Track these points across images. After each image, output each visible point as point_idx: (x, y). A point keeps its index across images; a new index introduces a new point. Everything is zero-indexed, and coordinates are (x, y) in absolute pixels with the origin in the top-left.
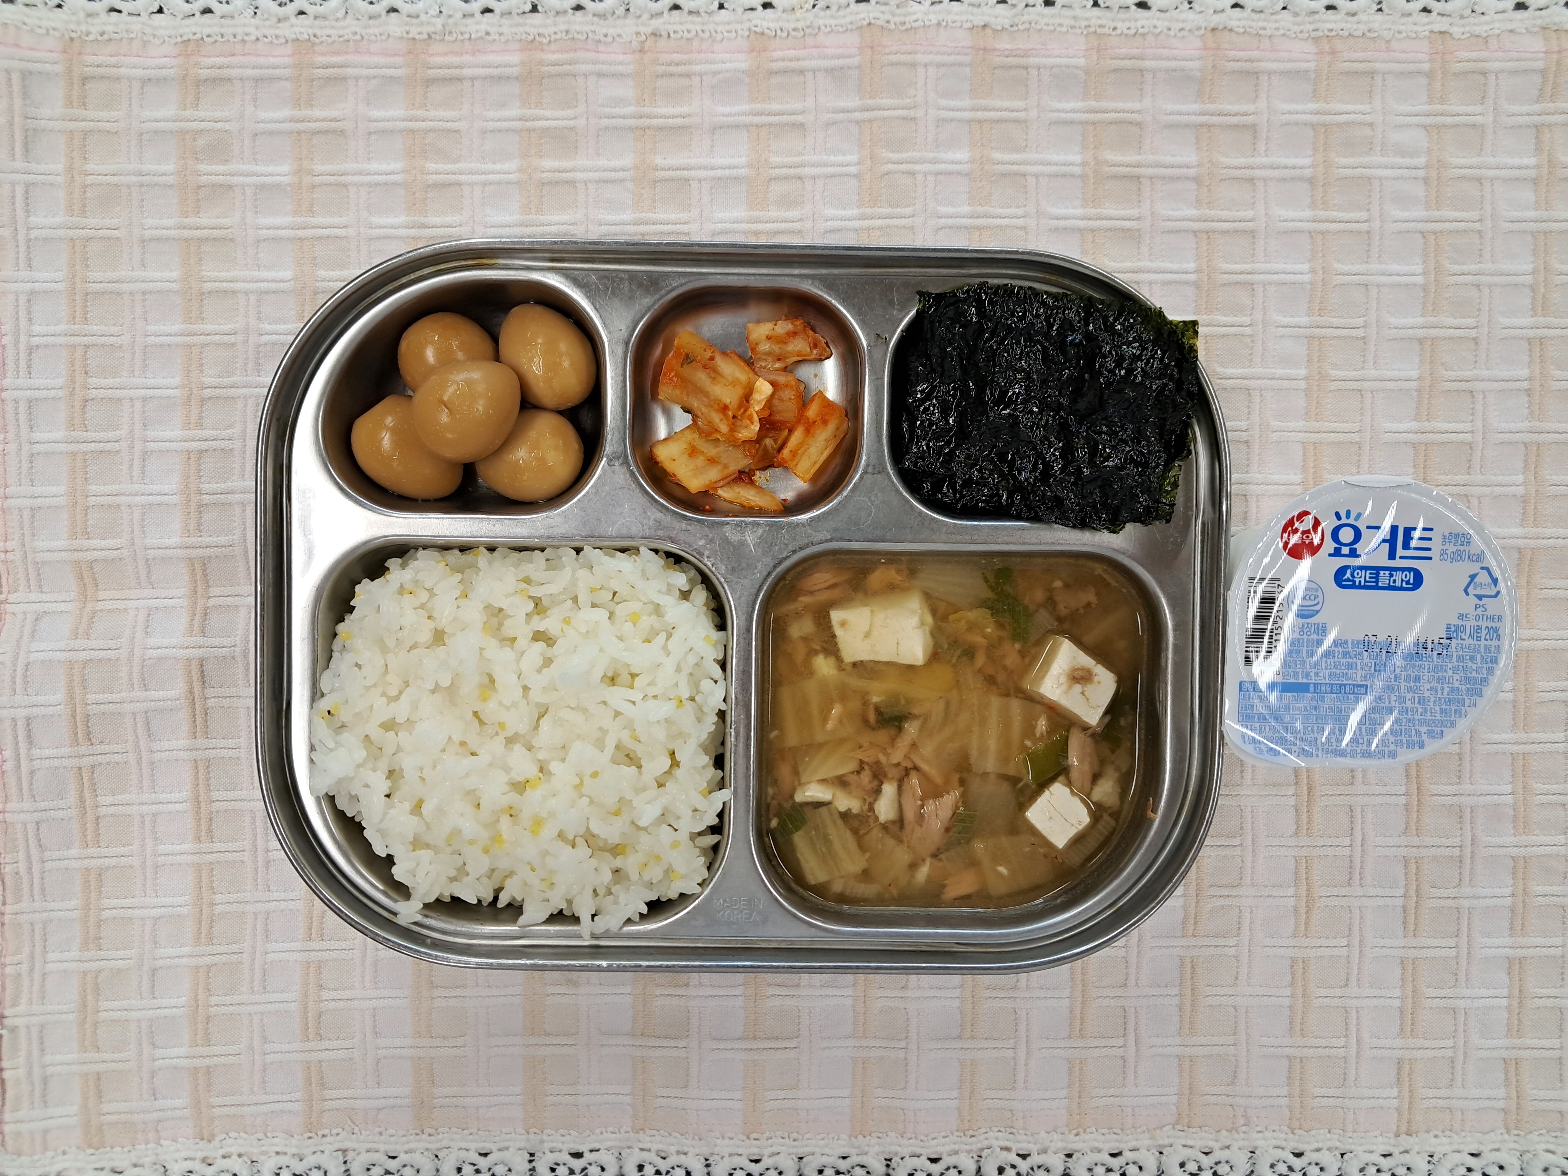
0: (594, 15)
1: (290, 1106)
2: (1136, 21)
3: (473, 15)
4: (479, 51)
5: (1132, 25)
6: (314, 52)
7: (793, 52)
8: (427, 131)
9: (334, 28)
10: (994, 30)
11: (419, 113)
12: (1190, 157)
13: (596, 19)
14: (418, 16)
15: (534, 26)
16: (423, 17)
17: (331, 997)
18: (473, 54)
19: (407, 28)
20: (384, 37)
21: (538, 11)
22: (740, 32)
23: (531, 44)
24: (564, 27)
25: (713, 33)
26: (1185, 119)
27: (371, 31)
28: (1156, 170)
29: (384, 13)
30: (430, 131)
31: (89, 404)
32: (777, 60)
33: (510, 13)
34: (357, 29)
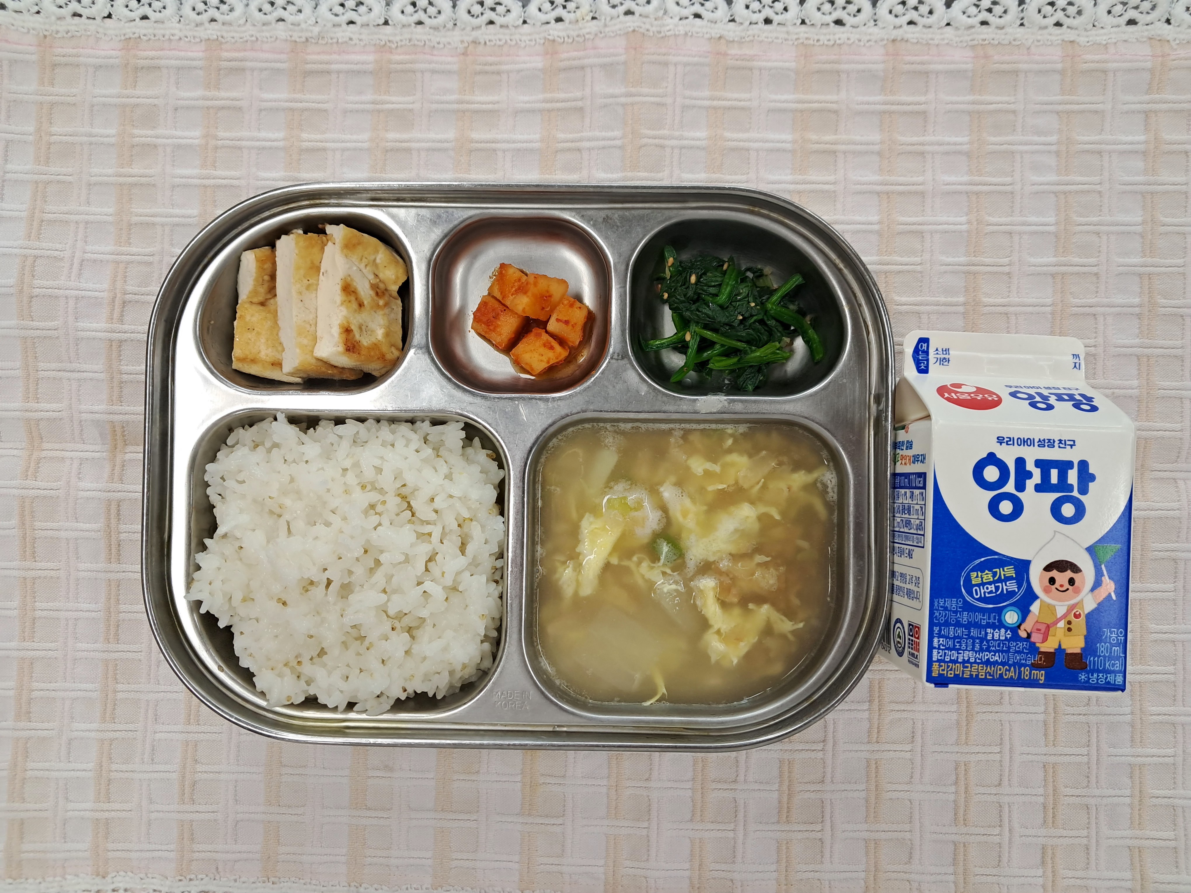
0: (430, 28)
1: (166, 854)
2: (834, 34)
3: (340, 25)
4: (344, 52)
5: (831, 37)
6: (221, 49)
7: (576, 53)
8: (304, 110)
9: (236, 32)
10: (727, 41)
11: (298, 96)
12: (876, 137)
13: (431, 31)
14: (299, 25)
15: (386, 35)
16: (303, 26)
17: (204, 770)
18: (339, 54)
19: (290, 33)
20: (273, 39)
21: (388, 24)
22: (538, 40)
23: (383, 48)
24: (407, 36)
25: (518, 41)
26: (872, 107)
27: (264, 34)
28: (849, 146)
29: (274, 21)
30: (306, 110)
31: (34, 300)
32: (564, 60)
33: (368, 25)
34: (253, 33)
